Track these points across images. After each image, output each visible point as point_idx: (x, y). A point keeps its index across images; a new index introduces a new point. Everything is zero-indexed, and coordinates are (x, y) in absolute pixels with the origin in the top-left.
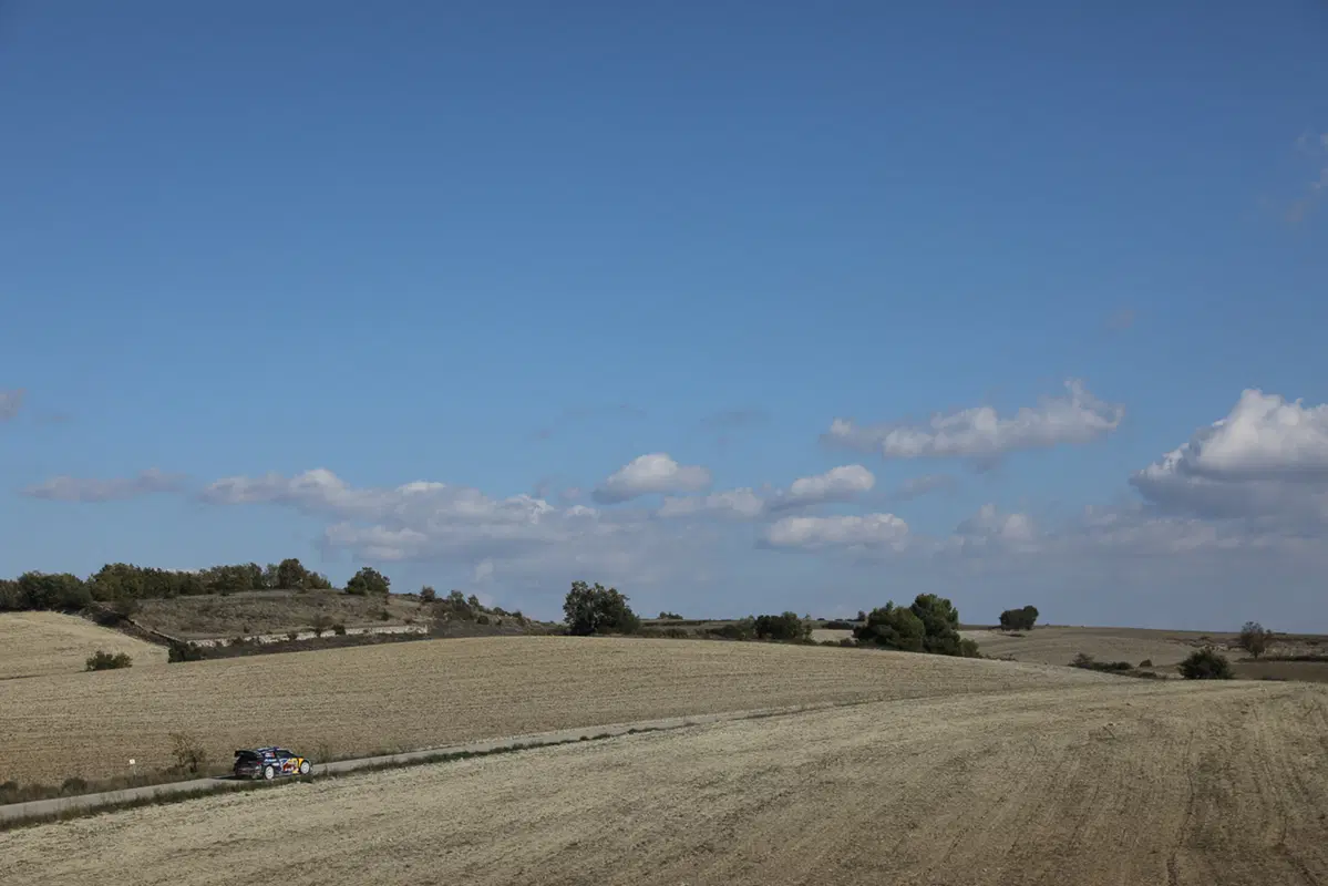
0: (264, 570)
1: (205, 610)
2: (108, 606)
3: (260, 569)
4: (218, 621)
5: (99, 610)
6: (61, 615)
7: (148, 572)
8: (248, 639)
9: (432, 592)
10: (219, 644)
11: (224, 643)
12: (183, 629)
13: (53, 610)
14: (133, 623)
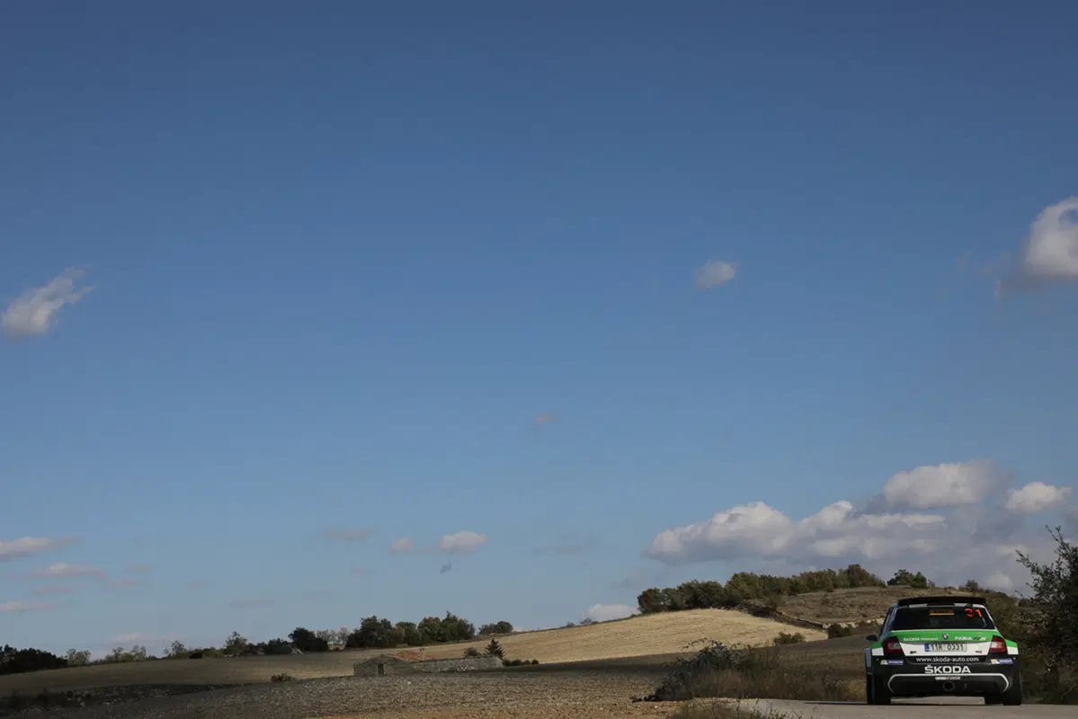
0: (837, 573)
1: (825, 602)
2: (757, 602)
3: (835, 574)
4: (839, 610)
5: (751, 605)
6: (722, 611)
7: (763, 578)
8: (869, 621)
9: (976, 584)
10: (850, 625)
11: (854, 625)
12: (818, 616)
13: (714, 607)
14: (781, 613)
